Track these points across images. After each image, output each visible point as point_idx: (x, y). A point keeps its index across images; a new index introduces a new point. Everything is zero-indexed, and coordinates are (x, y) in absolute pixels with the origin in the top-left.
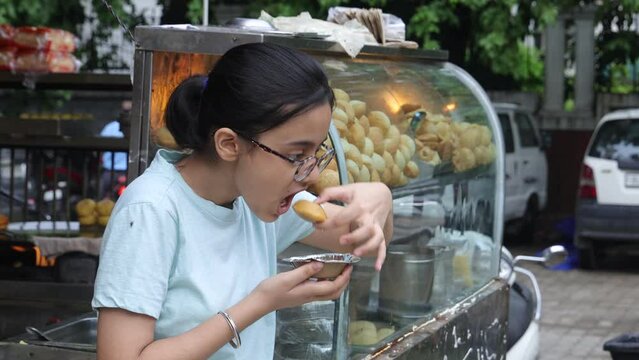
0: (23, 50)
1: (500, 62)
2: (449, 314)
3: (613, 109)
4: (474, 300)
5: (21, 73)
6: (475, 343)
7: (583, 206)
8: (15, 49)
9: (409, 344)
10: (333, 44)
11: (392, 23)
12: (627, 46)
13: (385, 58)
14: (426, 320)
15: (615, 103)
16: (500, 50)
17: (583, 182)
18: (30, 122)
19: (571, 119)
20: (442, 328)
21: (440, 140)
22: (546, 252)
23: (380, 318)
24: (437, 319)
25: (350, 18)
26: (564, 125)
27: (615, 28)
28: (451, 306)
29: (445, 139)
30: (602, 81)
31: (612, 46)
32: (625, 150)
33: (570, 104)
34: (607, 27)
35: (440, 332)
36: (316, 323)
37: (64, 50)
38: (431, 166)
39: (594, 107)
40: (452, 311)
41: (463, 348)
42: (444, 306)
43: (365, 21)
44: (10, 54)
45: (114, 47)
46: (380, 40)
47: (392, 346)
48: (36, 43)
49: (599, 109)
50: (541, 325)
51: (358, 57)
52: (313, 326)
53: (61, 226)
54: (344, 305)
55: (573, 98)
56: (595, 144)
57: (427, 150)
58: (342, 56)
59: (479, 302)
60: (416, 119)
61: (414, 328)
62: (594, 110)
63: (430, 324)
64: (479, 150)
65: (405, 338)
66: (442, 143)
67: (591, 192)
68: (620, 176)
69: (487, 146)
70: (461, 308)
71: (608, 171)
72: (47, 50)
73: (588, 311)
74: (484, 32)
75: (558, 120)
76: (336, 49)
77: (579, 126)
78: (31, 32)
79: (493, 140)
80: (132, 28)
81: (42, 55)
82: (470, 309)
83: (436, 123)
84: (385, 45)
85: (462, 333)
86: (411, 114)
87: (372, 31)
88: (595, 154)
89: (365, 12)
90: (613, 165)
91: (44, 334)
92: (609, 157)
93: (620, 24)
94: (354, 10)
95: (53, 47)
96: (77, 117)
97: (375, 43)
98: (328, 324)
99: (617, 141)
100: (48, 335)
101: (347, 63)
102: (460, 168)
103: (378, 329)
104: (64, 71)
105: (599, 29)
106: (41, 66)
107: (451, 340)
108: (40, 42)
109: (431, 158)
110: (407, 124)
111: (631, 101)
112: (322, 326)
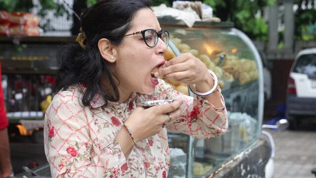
0: (13, 25)
1: (247, 26)
2: (239, 158)
3: (304, 48)
4: (250, 150)
5: (12, 37)
6: (251, 172)
7: (290, 98)
8: (9, 24)
9: (221, 174)
10: (179, 21)
11: (206, 8)
12: (311, 16)
13: (204, 27)
14: (228, 161)
15: (305, 45)
16: (247, 20)
17: (290, 86)
18: (17, 61)
19: (282, 54)
20: (237, 166)
21: (232, 69)
22: (277, 123)
23: (205, 161)
24: (234, 161)
25: (186, 6)
26: (279, 57)
27: (303, 7)
28: (239, 154)
29: (235, 68)
30: (297, 33)
31: (303, 16)
32: (311, 69)
33: (281, 46)
34: (300, 6)
35: (236, 168)
36: (177, 165)
37: (34, 24)
38: (229, 82)
39: (294, 47)
40: (240, 156)
41: (246, 175)
42: (235, 153)
43: (194, 8)
44: (7, 27)
45: (49, 21)
46: (201, 17)
47: (213, 175)
48: (19, 21)
49: (297, 49)
50: (275, 160)
51: (193, 27)
52: (175, 167)
53: (33, 114)
54: (192, 155)
55: (284, 42)
56: (296, 66)
57: (227, 74)
58: (185, 26)
59: (252, 152)
60: (221, 59)
61: (223, 166)
62: (294, 49)
63: (230, 163)
64: (252, 73)
65: (219, 171)
66: (234, 70)
67: (294, 91)
68: (309, 83)
69: (255, 70)
70: (244, 154)
71: (302, 80)
72: (25, 24)
73: (294, 152)
74: (239, 10)
75: (275, 54)
76: (182, 23)
77: (287, 57)
78: (17, 15)
79: (257, 67)
80: (58, 10)
81: (22, 27)
82: (249, 155)
83: (231, 60)
84: (204, 20)
85: (245, 168)
86: (218, 55)
87: (197, 13)
88: (296, 71)
89: (193, 4)
90: (305, 77)
91: (34, 172)
92: (303, 72)
93: (306, 5)
94: (187, 2)
95: (29, 23)
96: (41, 59)
97: (199, 20)
98: (183, 165)
99: (307, 65)
100: (37, 173)
101: (186, 30)
102: (243, 82)
103: (204, 167)
104: (34, 35)
105: (295, 7)
106: (22, 33)
107: (241, 172)
108: (22, 20)
109: (229, 78)
110: (217, 60)
111: (312, 44)
112: (180, 167)
